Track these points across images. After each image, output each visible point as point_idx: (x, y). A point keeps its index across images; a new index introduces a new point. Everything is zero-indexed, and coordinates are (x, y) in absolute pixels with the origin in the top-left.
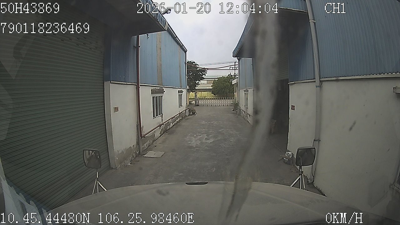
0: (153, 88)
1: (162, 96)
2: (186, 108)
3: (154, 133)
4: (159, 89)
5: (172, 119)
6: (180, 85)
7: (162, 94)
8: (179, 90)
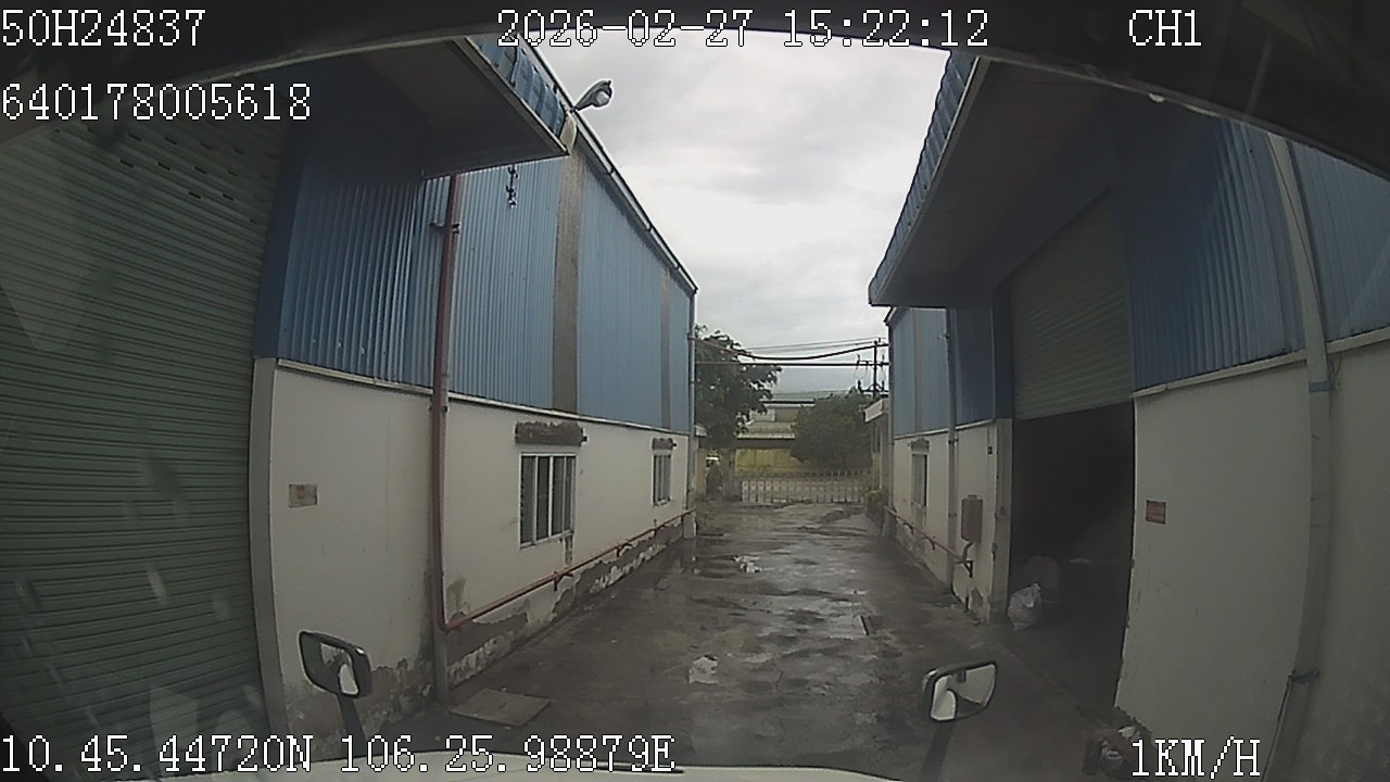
0: (524, 419)
1: (574, 457)
2: (687, 508)
3: (521, 609)
4: (559, 426)
5: (619, 551)
6: (663, 420)
7: (575, 449)
8: (659, 436)
